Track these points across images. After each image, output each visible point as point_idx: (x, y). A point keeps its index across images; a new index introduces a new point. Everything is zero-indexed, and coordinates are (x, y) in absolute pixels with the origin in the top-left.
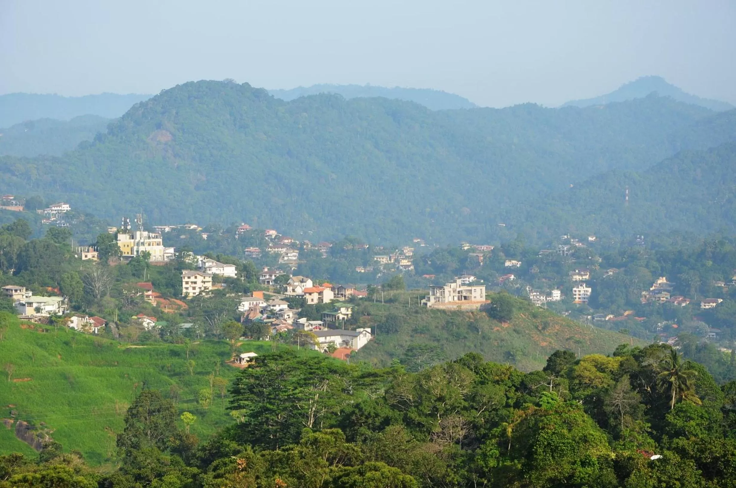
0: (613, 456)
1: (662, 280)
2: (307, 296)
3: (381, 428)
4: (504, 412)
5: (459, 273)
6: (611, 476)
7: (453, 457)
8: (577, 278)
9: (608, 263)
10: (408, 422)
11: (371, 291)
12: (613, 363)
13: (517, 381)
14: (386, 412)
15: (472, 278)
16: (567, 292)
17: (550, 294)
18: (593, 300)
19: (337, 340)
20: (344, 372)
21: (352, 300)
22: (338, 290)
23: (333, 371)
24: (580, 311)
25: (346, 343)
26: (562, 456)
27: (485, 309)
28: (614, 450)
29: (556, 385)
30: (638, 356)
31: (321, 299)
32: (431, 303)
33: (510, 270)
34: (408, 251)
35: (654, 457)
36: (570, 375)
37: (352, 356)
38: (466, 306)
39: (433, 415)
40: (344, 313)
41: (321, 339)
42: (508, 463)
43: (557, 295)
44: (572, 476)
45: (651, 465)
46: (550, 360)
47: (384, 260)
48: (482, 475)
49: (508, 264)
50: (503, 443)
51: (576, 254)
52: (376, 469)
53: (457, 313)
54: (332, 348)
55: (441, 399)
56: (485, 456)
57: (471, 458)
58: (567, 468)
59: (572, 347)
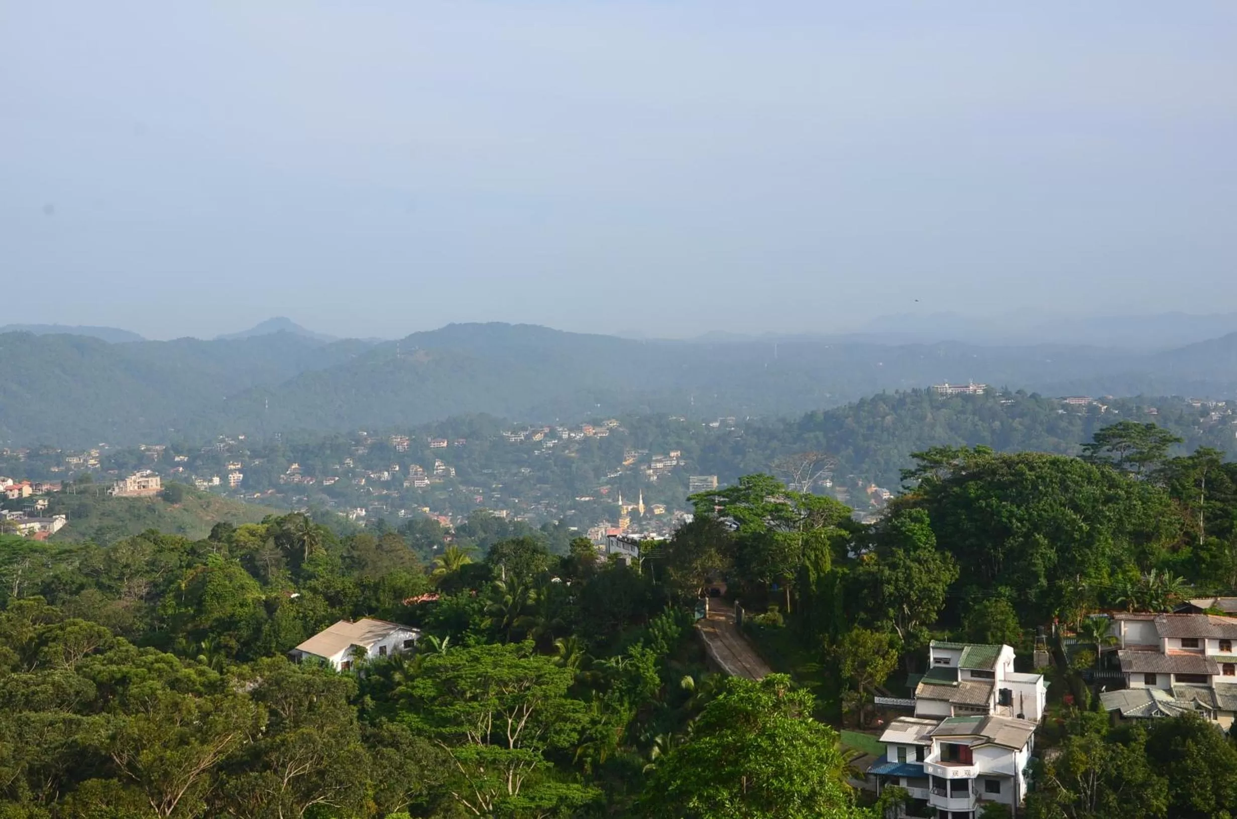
0: (264, 597)
1: (295, 466)
2: (9, 493)
3: (77, 592)
4: (178, 572)
5: (137, 468)
6: (262, 613)
7: (139, 610)
8: (232, 467)
9: (255, 454)
10: (100, 586)
11: (65, 485)
12: (262, 529)
13: (188, 548)
14: (81, 579)
15: (149, 472)
16: (224, 478)
17: (211, 481)
18: (244, 484)
19: (36, 526)
20: (44, 551)
21: (48, 494)
22: (35, 486)
23: (34, 550)
24: (235, 491)
25: (44, 527)
26: (225, 601)
27: (160, 494)
28: (265, 593)
29: (219, 549)
30: (280, 522)
31: (20, 494)
32: (116, 492)
33: (179, 464)
34: (95, 453)
35: (294, 596)
36: (229, 540)
37: (50, 537)
38: (144, 493)
39: (120, 579)
40: (41, 504)
41: (22, 526)
42: (183, 610)
43: (216, 481)
44: (233, 615)
45: (292, 601)
46: (213, 530)
47: (75, 461)
48: (162, 620)
49: (177, 459)
50: (178, 595)
51: (230, 449)
52: (75, 624)
53: (139, 499)
54: (32, 532)
55: (127, 566)
56: (164, 607)
57: (153, 609)
58: (229, 610)
59: (229, 519)
